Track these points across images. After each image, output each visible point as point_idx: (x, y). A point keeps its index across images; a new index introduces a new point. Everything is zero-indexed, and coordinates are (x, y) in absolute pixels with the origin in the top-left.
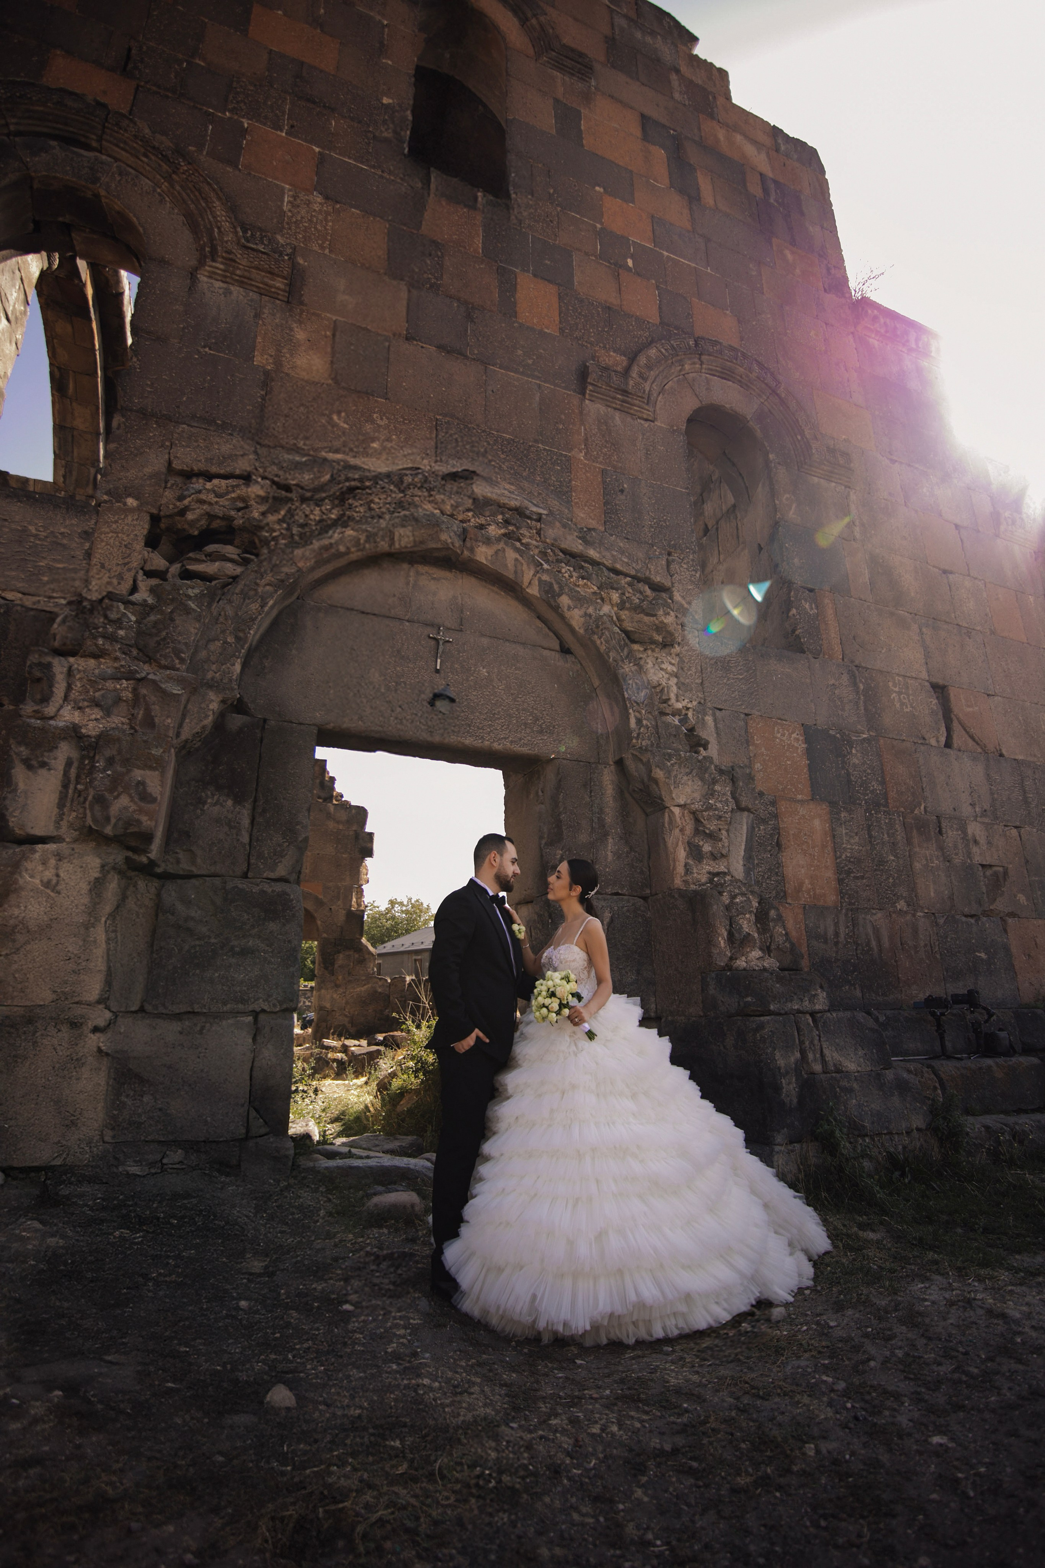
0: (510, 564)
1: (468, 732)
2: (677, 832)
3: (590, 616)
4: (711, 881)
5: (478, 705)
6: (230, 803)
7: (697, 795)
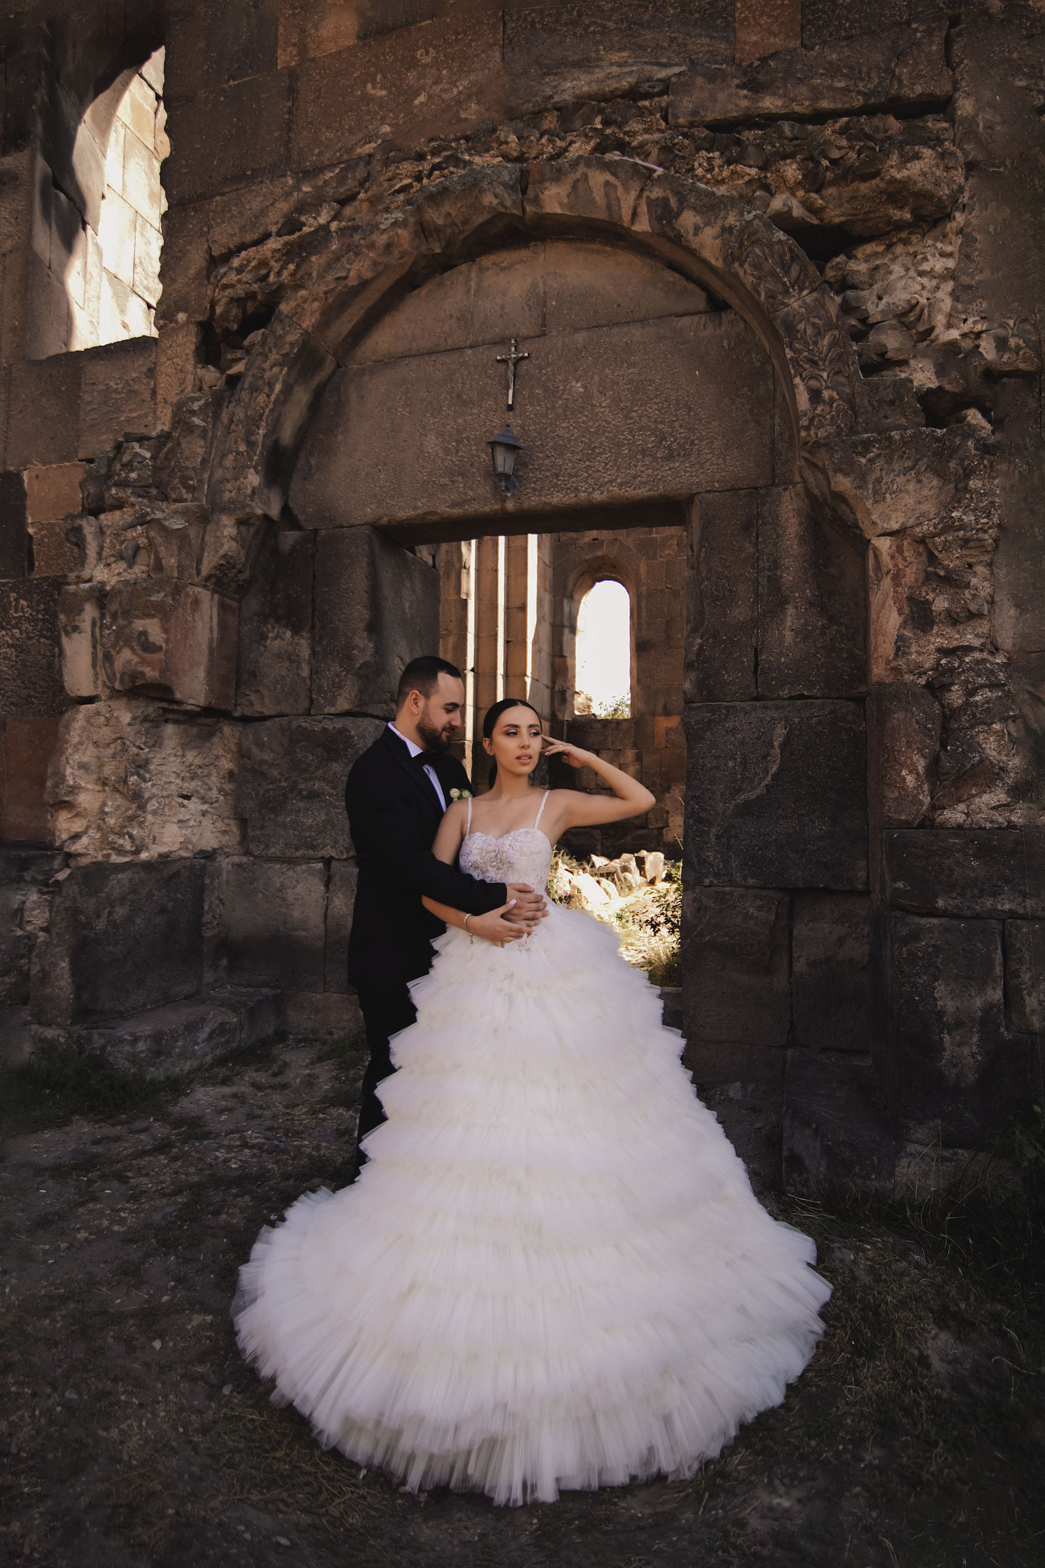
0: (598, 195)
1: (556, 486)
2: (887, 582)
3: (730, 229)
4: (936, 667)
5: (569, 441)
6: (288, 634)
7: (929, 507)
